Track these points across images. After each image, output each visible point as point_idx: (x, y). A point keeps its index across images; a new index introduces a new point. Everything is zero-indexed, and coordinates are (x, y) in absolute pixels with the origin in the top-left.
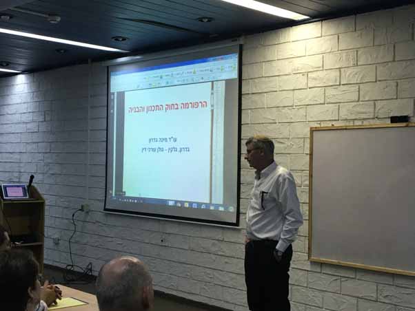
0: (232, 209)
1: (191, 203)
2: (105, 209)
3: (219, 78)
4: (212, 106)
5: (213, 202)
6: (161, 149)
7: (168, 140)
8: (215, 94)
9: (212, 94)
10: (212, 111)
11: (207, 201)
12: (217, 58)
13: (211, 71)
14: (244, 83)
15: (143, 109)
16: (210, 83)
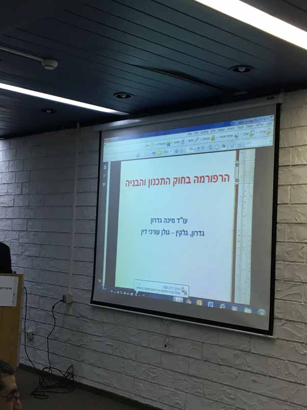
0: (263, 312)
1: (205, 301)
2: (92, 302)
3: (247, 146)
4: (237, 180)
5: (236, 301)
6: (167, 232)
7: (176, 221)
8: (241, 166)
9: (237, 165)
10: (237, 187)
11: (229, 300)
12: (244, 120)
13: (236, 136)
14: (281, 152)
15: (144, 182)
16: (235, 152)
